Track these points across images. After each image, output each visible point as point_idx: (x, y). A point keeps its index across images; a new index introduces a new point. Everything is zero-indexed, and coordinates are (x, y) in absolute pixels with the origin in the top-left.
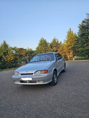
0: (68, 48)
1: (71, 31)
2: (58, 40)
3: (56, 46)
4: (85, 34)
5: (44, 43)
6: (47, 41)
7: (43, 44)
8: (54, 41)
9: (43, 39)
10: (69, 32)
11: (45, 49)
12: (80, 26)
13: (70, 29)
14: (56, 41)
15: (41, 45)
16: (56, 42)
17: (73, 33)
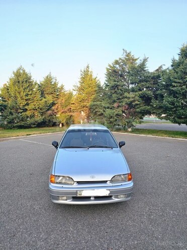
0: (82, 104)
1: (90, 70)
2: (56, 80)
3: (52, 93)
4: (119, 86)
5: (26, 81)
6: (32, 78)
7: (23, 82)
8: (48, 80)
9: (24, 71)
10: (84, 71)
11: (27, 95)
12: (109, 67)
13: (88, 67)
14: (51, 83)
15: (17, 83)
16: (53, 83)
17: (91, 75)
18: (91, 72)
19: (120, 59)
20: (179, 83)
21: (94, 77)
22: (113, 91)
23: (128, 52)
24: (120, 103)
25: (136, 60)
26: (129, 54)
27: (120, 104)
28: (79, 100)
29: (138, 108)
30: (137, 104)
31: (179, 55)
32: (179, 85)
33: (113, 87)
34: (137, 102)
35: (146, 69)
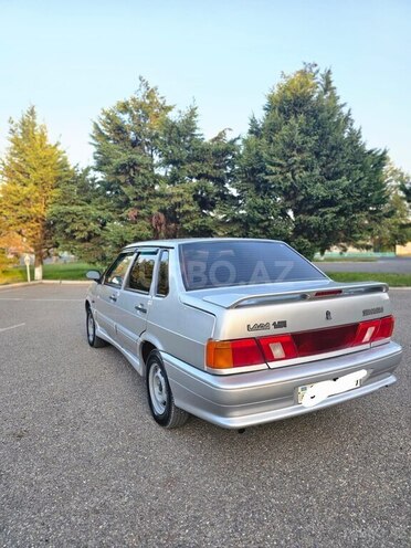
0: (22, 211)
1: (39, 121)
4: (139, 165)
10: (23, 123)
13: (32, 112)
17: (43, 137)
18: (43, 127)
19: (134, 100)
20: (279, 165)
21: (51, 141)
22: (122, 178)
23: (151, 86)
24: (141, 208)
25: (170, 109)
26: (152, 90)
27: (142, 212)
28: (16, 200)
29: (187, 221)
30: (188, 212)
31: (265, 109)
32: (279, 169)
33: (123, 166)
34: (186, 207)
35: (197, 132)
